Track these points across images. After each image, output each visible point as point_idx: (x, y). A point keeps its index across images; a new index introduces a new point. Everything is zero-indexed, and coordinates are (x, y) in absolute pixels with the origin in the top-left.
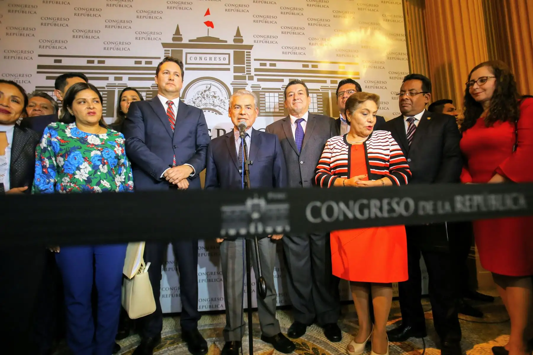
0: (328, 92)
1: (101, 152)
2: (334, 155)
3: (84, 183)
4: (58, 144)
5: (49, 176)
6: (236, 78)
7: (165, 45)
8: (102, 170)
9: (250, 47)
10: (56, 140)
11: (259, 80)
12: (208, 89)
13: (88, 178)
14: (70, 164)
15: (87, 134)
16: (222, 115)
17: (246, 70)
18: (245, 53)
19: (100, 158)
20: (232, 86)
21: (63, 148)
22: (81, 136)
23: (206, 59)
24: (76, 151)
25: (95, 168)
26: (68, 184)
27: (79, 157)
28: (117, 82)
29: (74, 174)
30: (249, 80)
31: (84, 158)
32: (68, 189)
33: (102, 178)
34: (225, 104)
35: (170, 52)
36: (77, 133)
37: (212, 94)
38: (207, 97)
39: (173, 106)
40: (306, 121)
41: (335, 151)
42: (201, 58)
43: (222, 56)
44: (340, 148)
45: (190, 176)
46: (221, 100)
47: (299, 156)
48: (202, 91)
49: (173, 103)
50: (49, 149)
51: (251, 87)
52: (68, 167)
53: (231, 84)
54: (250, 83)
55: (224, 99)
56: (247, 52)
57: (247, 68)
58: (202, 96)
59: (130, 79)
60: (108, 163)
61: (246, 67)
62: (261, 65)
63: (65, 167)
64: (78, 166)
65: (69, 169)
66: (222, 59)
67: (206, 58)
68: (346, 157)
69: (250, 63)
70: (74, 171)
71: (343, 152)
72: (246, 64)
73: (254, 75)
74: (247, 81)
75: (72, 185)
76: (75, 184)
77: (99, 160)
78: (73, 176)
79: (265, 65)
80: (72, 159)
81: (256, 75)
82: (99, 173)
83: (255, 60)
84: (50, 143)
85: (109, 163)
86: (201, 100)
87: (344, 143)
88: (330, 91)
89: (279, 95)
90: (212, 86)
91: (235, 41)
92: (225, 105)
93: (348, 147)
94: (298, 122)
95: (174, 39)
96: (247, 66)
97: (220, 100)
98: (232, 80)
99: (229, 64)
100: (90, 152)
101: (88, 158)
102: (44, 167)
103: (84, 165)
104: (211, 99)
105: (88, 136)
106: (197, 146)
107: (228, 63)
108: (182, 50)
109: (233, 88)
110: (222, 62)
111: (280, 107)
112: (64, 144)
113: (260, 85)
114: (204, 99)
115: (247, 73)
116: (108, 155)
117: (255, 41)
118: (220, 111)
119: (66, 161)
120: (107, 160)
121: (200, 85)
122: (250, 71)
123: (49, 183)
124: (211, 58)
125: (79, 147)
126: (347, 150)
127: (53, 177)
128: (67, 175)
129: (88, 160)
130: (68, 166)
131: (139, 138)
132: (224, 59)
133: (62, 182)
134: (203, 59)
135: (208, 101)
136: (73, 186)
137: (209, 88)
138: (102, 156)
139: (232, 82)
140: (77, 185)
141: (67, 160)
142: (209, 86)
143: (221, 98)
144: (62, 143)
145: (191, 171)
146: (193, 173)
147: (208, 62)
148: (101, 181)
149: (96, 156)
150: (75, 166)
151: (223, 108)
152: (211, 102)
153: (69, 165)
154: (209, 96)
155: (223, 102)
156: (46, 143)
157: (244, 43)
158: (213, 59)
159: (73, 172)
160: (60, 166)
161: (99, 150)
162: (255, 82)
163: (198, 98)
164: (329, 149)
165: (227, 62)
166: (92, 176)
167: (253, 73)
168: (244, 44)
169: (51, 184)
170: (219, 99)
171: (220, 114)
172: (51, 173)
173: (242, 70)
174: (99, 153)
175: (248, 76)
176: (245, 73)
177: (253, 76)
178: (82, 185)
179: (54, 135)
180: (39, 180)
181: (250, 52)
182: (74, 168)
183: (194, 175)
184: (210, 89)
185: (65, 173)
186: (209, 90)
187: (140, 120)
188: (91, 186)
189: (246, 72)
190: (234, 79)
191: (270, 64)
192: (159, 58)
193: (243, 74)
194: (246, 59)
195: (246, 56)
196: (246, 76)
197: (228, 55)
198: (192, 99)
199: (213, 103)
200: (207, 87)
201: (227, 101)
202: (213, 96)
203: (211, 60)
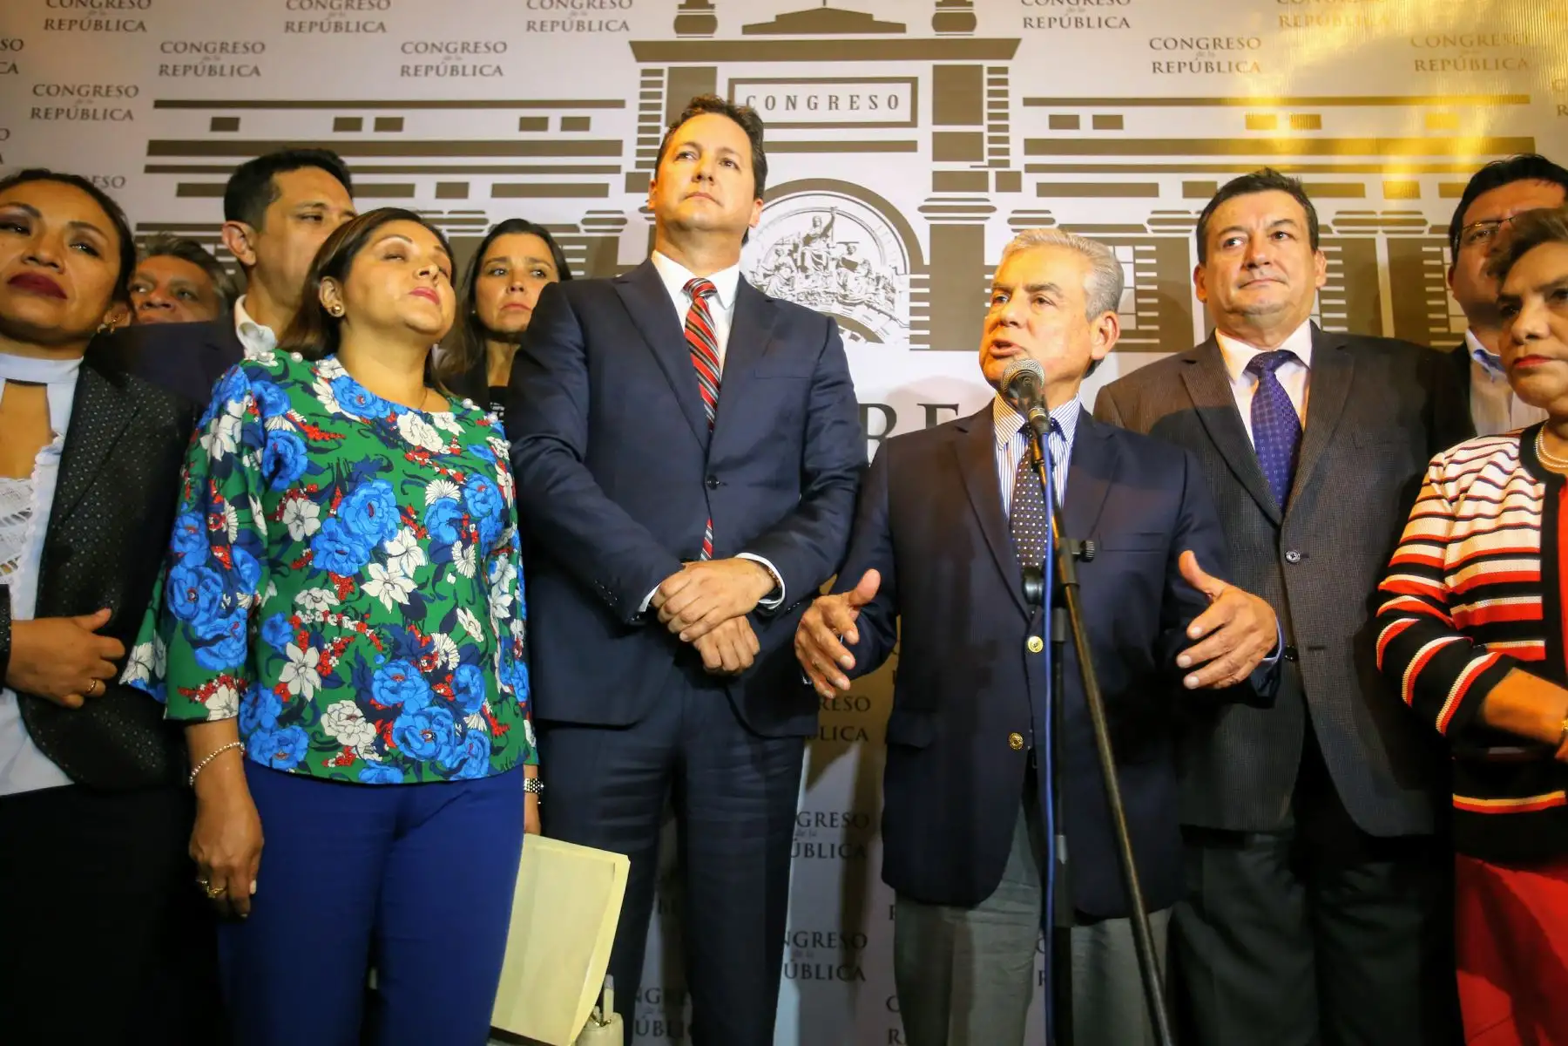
0: (1374, 240)
1: (462, 488)
2: (1461, 528)
3: (398, 619)
4: (300, 443)
5: (233, 582)
6: (942, 181)
7: (643, 50)
8: (460, 565)
9: (1006, 48)
10: (288, 426)
11: (1044, 190)
12: (819, 230)
13: (412, 596)
14: (348, 533)
15: (392, 406)
16: (881, 342)
17: (986, 146)
18: (985, 71)
19: (455, 515)
20: (927, 218)
21: (322, 460)
22: (373, 412)
23: (812, 106)
24: (375, 478)
25: (439, 555)
26: (332, 621)
27: (384, 503)
28: (448, 206)
29: (361, 578)
30: (998, 190)
31: (403, 511)
32: (331, 642)
33: (462, 602)
34: (891, 295)
35: (665, 78)
36: (355, 401)
37: (839, 252)
38: (817, 263)
39: (711, 302)
40: (1301, 363)
41: (1467, 508)
42: (792, 102)
43: (884, 91)
44: (1496, 494)
45: (759, 606)
46: (878, 279)
47: (1277, 528)
48: (797, 241)
49: (712, 290)
50: (246, 461)
51: (1011, 221)
52: (338, 546)
53: (922, 209)
54: (1006, 203)
55: (886, 272)
56: (991, 70)
57: (991, 140)
58: (795, 261)
59: (499, 191)
60: (478, 536)
61: (986, 135)
62: (1055, 122)
63: (323, 544)
64: (381, 542)
65: (341, 552)
66: (882, 102)
67: (813, 100)
68: (1533, 540)
69: (1005, 117)
70: (359, 562)
71: (1509, 518)
72: (986, 122)
73: (1022, 169)
74: (993, 196)
75: (349, 624)
76: (363, 620)
77: (451, 522)
78: (355, 584)
79: (1073, 122)
80: (358, 513)
81: (1030, 168)
82: (451, 579)
83: (1029, 102)
84: (253, 436)
85: (483, 535)
86: (788, 280)
87: (1523, 472)
88: (1380, 233)
89: (1137, 255)
90: (837, 216)
91: (939, 22)
92: (892, 302)
93: (1541, 488)
94: (1260, 368)
95: (681, 24)
96: (991, 128)
97: (874, 276)
98: (924, 191)
99: (913, 123)
100: (424, 487)
101: (417, 513)
102: (217, 539)
103: (400, 542)
104: (835, 272)
105: (396, 415)
106: (806, 477)
107: (907, 119)
108: (715, 69)
109: (932, 226)
110: (883, 114)
111: (1139, 307)
112: (321, 444)
113: (1049, 212)
114: (801, 275)
115: (990, 161)
116: (484, 502)
117: (1027, 23)
118: (872, 327)
119: (333, 520)
120: (477, 522)
121: (788, 215)
122: (1006, 152)
123: (231, 609)
124: (834, 99)
125: (385, 463)
126: (1537, 506)
127: (252, 585)
128: (326, 581)
129: (415, 521)
130: (337, 542)
131: (562, 436)
132: (893, 102)
133: (295, 607)
134: (801, 103)
135: (820, 283)
136: (352, 628)
137: (825, 224)
138: (462, 506)
139: (927, 200)
140: (370, 627)
141: (336, 516)
142: (826, 219)
143: (877, 269)
144: (315, 440)
145: (766, 585)
146: (774, 593)
147: (823, 114)
148: (459, 612)
149: (444, 502)
150: (367, 544)
151: (886, 314)
152: (835, 288)
153: (342, 536)
154: (824, 262)
155: (884, 288)
156: (232, 437)
157: (981, 32)
158: (844, 103)
159: (356, 570)
160: (297, 536)
161: (451, 479)
162: (1026, 198)
163: (778, 268)
164: (1439, 498)
165: (903, 114)
166: (427, 592)
167: (1018, 160)
168: (979, 33)
169: (238, 616)
170: (869, 272)
171: (872, 337)
172: (244, 567)
173: (968, 147)
174: (452, 491)
175: (997, 173)
176: (981, 159)
177: (1019, 173)
178: (392, 627)
179: (275, 406)
180: (193, 596)
181: (1005, 70)
182: (361, 551)
183: (780, 601)
184: (830, 233)
185: (314, 573)
186: (824, 234)
187: (575, 358)
188: (422, 631)
189: (987, 157)
190: (935, 189)
191: (1095, 118)
192: (619, 104)
193: (972, 167)
194: (986, 99)
195: (986, 88)
196: (987, 173)
197: (908, 86)
198: (753, 272)
199: (843, 292)
200: (818, 224)
201: (903, 284)
202: (844, 259)
203: (837, 108)
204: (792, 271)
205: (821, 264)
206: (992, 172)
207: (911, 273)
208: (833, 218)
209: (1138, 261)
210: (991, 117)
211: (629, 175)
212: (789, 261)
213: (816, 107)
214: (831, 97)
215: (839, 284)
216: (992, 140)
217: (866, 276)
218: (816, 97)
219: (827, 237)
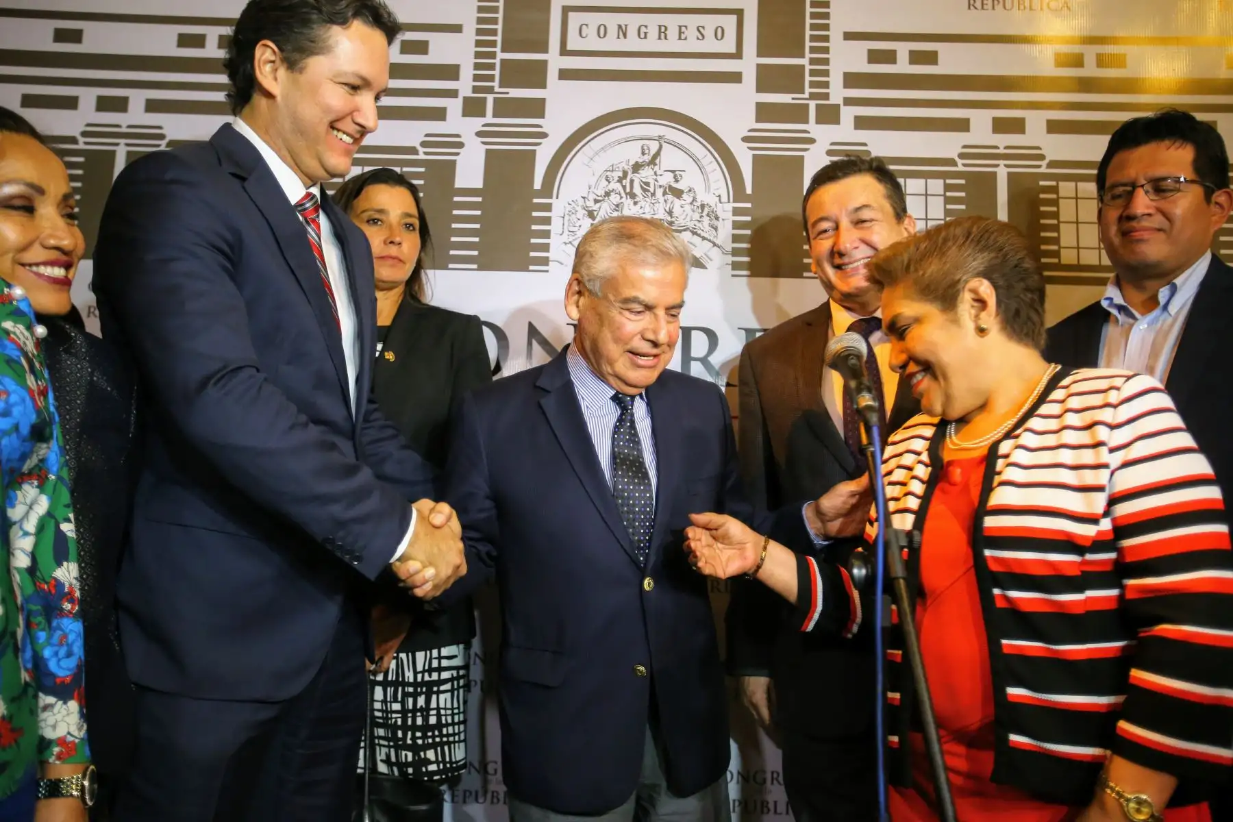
6: (764, 112)
11: (862, 123)
12: (647, 158)
17: (808, 78)
18: (808, 4)
23: (642, 36)
30: (818, 122)
34: (715, 222)
35: (501, 4)
37: (667, 179)
38: (645, 190)
42: (622, 31)
43: (711, 22)
46: (703, 206)
48: (626, 167)
51: (830, 153)
53: (746, 139)
54: (825, 136)
55: (711, 200)
56: (814, 4)
58: (624, 187)
61: (808, 68)
62: (874, 57)
66: (709, 33)
67: (643, 29)
69: (826, 50)
72: (808, 55)
73: (841, 102)
74: (813, 128)
79: (890, 57)
81: (849, 102)
83: (849, 36)
86: (617, 206)
89: (948, 188)
90: (664, 145)
92: (716, 229)
96: (812, 61)
97: (699, 204)
98: (748, 121)
99: (738, 55)
104: (662, 199)
107: (733, 50)
109: (754, 156)
110: (711, 45)
113: (865, 145)
114: (630, 201)
115: (811, 94)
118: (696, 253)
121: (619, 142)
122: (826, 85)
124: (663, 29)
132: (719, 33)
134: (632, 32)
135: (647, 209)
137: (653, 152)
139: (751, 131)
142: (654, 146)
143: (702, 197)
147: (652, 44)
151: (710, 241)
152: (661, 214)
154: (652, 190)
158: (673, 33)
162: (844, 130)
163: (607, 194)
165: (729, 46)
167: (837, 92)
170: (694, 200)
173: (790, 79)
175: (817, 105)
176: (802, 92)
177: (839, 105)
181: (826, 5)
184: (657, 161)
186: (652, 162)
189: (808, 90)
190: (758, 120)
191: (912, 53)
192: (457, 29)
193: (793, 99)
194: (808, 33)
195: (808, 21)
196: (807, 105)
197: (734, 18)
198: (584, 198)
199: (669, 219)
200: (647, 151)
201: (726, 211)
202: (670, 186)
203: (666, 38)
204: (621, 198)
205: (648, 191)
206: (812, 105)
207: (734, 201)
208: (661, 147)
209: (948, 194)
210: (813, 50)
211: (466, 99)
212: (618, 187)
213: (645, 37)
214: (660, 26)
215: (665, 210)
216: (813, 73)
217: (691, 204)
218: (646, 27)
219: (655, 164)
